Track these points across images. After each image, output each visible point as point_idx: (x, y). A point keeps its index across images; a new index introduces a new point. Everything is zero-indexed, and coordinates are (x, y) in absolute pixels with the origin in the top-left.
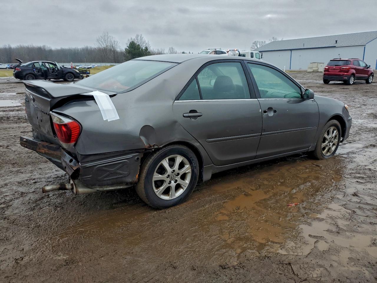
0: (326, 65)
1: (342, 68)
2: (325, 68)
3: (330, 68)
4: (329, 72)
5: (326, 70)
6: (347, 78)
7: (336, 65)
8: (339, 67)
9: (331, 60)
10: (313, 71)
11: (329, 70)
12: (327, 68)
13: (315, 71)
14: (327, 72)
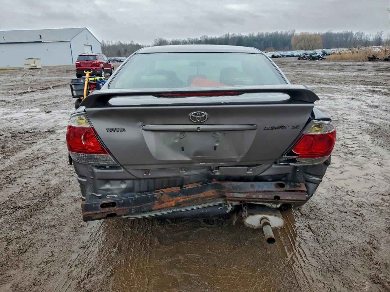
0: (77, 60)
1: (93, 62)
2: (76, 64)
3: (82, 63)
4: (81, 67)
5: (77, 65)
6: (99, 72)
7: (86, 60)
8: (89, 61)
9: (79, 56)
10: (32, 68)
11: (81, 65)
12: (79, 63)
13: (34, 68)
14: (79, 68)
